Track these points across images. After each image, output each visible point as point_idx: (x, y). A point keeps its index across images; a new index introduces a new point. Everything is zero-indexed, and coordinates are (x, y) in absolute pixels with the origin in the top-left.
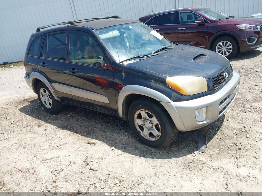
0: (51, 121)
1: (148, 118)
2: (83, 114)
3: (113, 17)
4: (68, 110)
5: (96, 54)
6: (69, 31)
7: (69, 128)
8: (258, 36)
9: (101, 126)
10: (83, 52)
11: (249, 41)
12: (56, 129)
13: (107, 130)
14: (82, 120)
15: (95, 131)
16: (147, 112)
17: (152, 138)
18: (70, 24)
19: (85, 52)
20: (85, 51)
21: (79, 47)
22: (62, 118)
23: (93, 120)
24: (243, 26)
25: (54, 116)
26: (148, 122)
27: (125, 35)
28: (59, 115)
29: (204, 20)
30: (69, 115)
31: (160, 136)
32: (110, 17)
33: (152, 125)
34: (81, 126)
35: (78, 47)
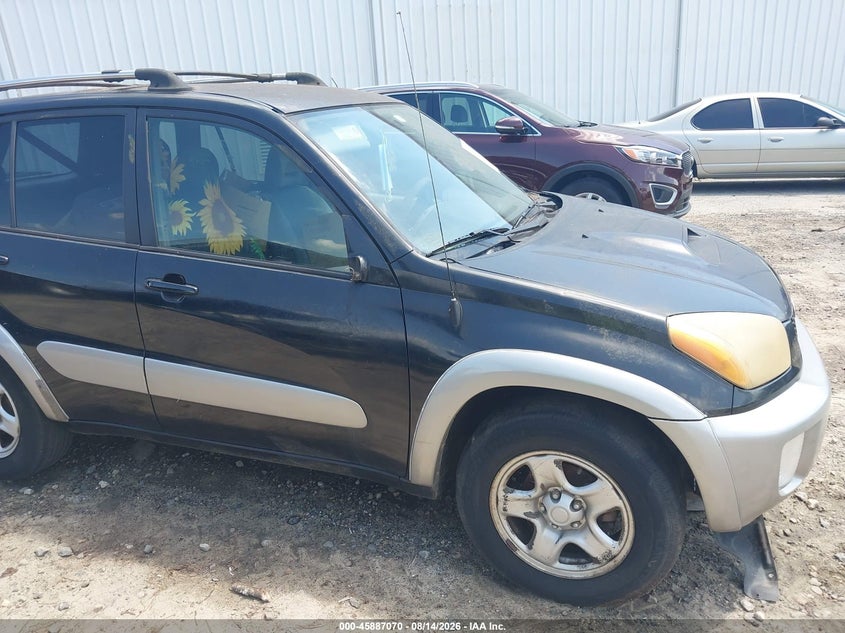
0: (19, 520)
1: (568, 486)
2: (170, 471)
3: (289, 77)
4: (92, 458)
5: (237, 216)
6: (145, 112)
7: (129, 547)
8: (676, 182)
9: (287, 525)
10: (195, 206)
11: (657, 198)
12: (63, 563)
13: (329, 544)
14: (180, 501)
15: (274, 552)
16: (564, 463)
17: (574, 567)
18: (148, 82)
19: (204, 207)
20: (203, 202)
21: (182, 184)
22: (76, 499)
23: (234, 500)
24: (638, 153)
25: (28, 491)
26: (566, 501)
27: (380, 146)
28: (55, 487)
29: (525, 125)
30: (103, 484)
31: (619, 559)
32: (274, 75)
33: (580, 513)
34: (189, 532)
35: (175, 185)
